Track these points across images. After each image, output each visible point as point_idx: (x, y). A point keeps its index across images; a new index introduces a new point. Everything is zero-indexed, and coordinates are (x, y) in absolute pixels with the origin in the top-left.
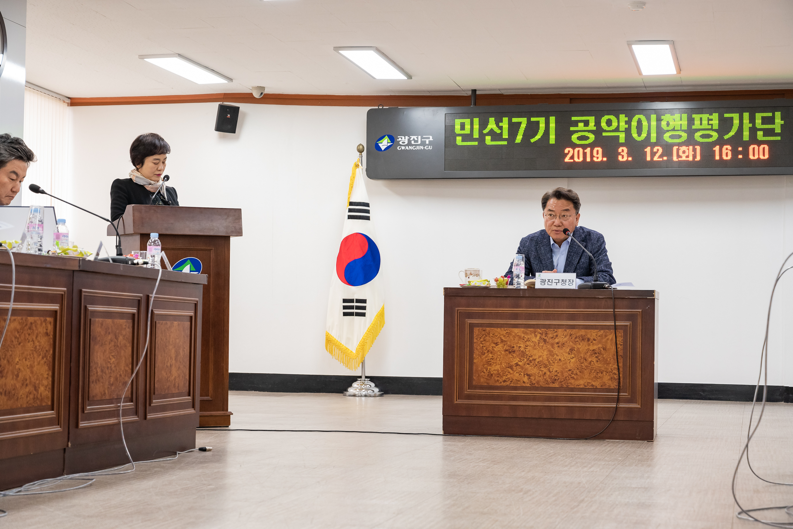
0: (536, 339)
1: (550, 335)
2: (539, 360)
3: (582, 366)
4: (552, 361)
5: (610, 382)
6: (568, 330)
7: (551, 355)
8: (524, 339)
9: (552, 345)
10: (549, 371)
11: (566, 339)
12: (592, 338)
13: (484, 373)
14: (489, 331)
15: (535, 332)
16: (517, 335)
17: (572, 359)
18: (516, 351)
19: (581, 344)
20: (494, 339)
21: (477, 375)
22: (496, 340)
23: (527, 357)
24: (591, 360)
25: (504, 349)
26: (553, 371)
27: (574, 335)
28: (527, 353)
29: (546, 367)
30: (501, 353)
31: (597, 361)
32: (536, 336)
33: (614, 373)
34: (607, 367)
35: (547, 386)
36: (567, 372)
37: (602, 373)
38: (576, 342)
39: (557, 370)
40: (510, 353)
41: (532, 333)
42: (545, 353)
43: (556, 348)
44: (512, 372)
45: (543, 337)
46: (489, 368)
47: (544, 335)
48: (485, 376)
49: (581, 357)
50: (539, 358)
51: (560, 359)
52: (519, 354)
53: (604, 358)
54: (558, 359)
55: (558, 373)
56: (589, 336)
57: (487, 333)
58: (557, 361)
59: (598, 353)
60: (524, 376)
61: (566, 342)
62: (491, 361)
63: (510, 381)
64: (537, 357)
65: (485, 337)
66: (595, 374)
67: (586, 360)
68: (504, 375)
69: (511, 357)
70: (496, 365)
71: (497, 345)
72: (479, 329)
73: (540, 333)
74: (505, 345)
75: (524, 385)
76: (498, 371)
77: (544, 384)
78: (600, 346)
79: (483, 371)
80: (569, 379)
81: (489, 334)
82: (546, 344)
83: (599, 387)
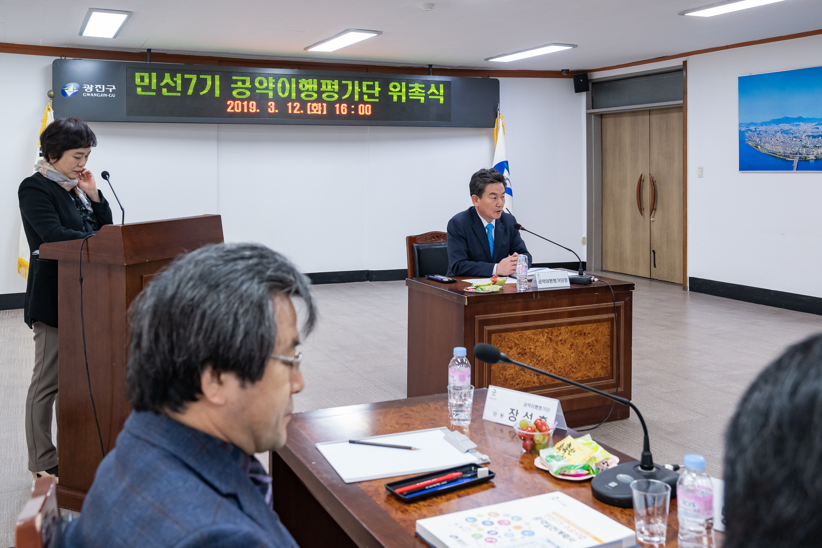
0: (543, 339)
1: (555, 334)
2: (546, 359)
3: (580, 359)
4: (557, 358)
5: (601, 371)
6: (569, 327)
7: (555, 352)
8: (534, 340)
9: (557, 343)
10: (555, 368)
11: (567, 335)
12: (587, 332)
13: (500, 379)
14: (505, 336)
15: (542, 333)
16: (528, 337)
17: (572, 354)
18: (527, 353)
19: (579, 338)
20: (509, 344)
21: (494, 382)
22: (511, 344)
23: (536, 357)
24: (587, 353)
25: (518, 352)
26: (557, 368)
27: (573, 330)
28: (536, 354)
29: (551, 365)
30: (515, 357)
31: (591, 353)
32: (543, 336)
33: (604, 362)
34: (599, 358)
35: (553, 383)
36: (568, 367)
37: (595, 364)
38: (575, 337)
39: (560, 366)
40: (522, 355)
41: (541, 333)
42: (551, 351)
43: (560, 345)
44: (524, 374)
45: (550, 336)
46: (504, 373)
47: (550, 334)
48: (501, 382)
49: (579, 351)
50: (546, 357)
51: (563, 356)
52: (530, 355)
53: (596, 349)
54: (561, 356)
55: (561, 369)
56: (585, 331)
57: (503, 338)
58: (560, 358)
59: (592, 345)
60: (534, 376)
61: (568, 339)
62: (506, 366)
63: (522, 383)
64: (544, 356)
65: (501, 343)
66: (589, 365)
67: (583, 353)
68: (518, 379)
69: (523, 360)
70: (511, 369)
71: (511, 350)
72: (496, 335)
73: (547, 333)
74: (518, 348)
75: (534, 385)
76: (512, 374)
77: (550, 381)
78: (593, 338)
79: (499, 377)
80: (570, 374)
81: (505, 339)
82: (551, 342)
83: (593, 377)
